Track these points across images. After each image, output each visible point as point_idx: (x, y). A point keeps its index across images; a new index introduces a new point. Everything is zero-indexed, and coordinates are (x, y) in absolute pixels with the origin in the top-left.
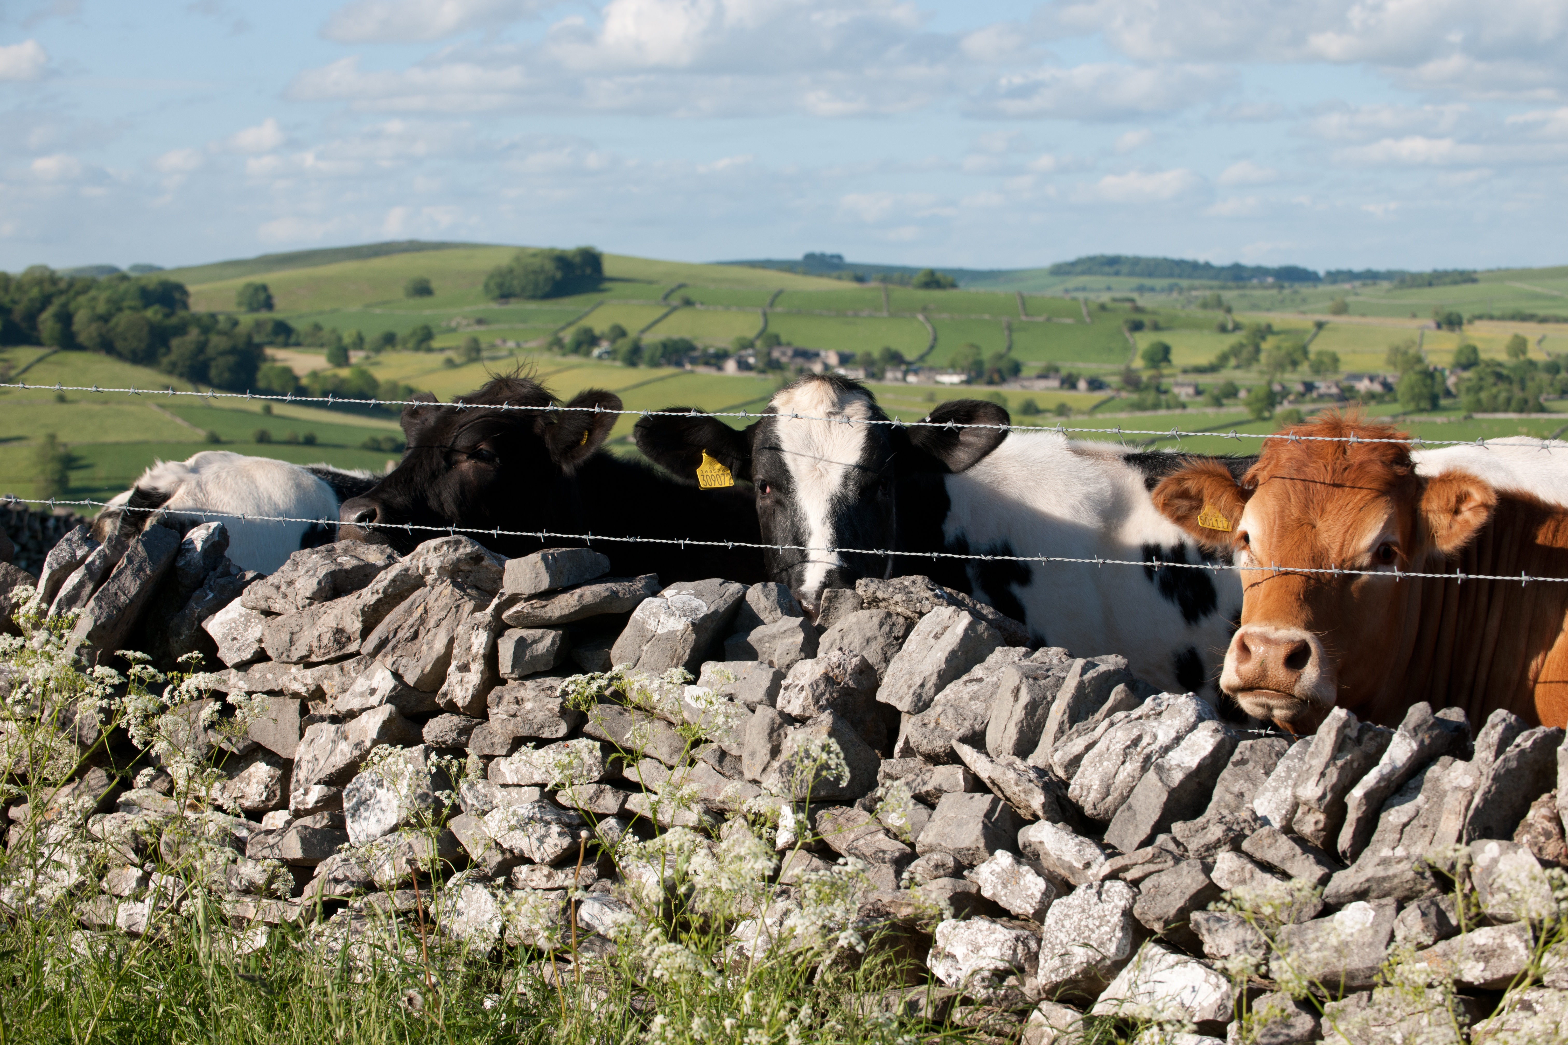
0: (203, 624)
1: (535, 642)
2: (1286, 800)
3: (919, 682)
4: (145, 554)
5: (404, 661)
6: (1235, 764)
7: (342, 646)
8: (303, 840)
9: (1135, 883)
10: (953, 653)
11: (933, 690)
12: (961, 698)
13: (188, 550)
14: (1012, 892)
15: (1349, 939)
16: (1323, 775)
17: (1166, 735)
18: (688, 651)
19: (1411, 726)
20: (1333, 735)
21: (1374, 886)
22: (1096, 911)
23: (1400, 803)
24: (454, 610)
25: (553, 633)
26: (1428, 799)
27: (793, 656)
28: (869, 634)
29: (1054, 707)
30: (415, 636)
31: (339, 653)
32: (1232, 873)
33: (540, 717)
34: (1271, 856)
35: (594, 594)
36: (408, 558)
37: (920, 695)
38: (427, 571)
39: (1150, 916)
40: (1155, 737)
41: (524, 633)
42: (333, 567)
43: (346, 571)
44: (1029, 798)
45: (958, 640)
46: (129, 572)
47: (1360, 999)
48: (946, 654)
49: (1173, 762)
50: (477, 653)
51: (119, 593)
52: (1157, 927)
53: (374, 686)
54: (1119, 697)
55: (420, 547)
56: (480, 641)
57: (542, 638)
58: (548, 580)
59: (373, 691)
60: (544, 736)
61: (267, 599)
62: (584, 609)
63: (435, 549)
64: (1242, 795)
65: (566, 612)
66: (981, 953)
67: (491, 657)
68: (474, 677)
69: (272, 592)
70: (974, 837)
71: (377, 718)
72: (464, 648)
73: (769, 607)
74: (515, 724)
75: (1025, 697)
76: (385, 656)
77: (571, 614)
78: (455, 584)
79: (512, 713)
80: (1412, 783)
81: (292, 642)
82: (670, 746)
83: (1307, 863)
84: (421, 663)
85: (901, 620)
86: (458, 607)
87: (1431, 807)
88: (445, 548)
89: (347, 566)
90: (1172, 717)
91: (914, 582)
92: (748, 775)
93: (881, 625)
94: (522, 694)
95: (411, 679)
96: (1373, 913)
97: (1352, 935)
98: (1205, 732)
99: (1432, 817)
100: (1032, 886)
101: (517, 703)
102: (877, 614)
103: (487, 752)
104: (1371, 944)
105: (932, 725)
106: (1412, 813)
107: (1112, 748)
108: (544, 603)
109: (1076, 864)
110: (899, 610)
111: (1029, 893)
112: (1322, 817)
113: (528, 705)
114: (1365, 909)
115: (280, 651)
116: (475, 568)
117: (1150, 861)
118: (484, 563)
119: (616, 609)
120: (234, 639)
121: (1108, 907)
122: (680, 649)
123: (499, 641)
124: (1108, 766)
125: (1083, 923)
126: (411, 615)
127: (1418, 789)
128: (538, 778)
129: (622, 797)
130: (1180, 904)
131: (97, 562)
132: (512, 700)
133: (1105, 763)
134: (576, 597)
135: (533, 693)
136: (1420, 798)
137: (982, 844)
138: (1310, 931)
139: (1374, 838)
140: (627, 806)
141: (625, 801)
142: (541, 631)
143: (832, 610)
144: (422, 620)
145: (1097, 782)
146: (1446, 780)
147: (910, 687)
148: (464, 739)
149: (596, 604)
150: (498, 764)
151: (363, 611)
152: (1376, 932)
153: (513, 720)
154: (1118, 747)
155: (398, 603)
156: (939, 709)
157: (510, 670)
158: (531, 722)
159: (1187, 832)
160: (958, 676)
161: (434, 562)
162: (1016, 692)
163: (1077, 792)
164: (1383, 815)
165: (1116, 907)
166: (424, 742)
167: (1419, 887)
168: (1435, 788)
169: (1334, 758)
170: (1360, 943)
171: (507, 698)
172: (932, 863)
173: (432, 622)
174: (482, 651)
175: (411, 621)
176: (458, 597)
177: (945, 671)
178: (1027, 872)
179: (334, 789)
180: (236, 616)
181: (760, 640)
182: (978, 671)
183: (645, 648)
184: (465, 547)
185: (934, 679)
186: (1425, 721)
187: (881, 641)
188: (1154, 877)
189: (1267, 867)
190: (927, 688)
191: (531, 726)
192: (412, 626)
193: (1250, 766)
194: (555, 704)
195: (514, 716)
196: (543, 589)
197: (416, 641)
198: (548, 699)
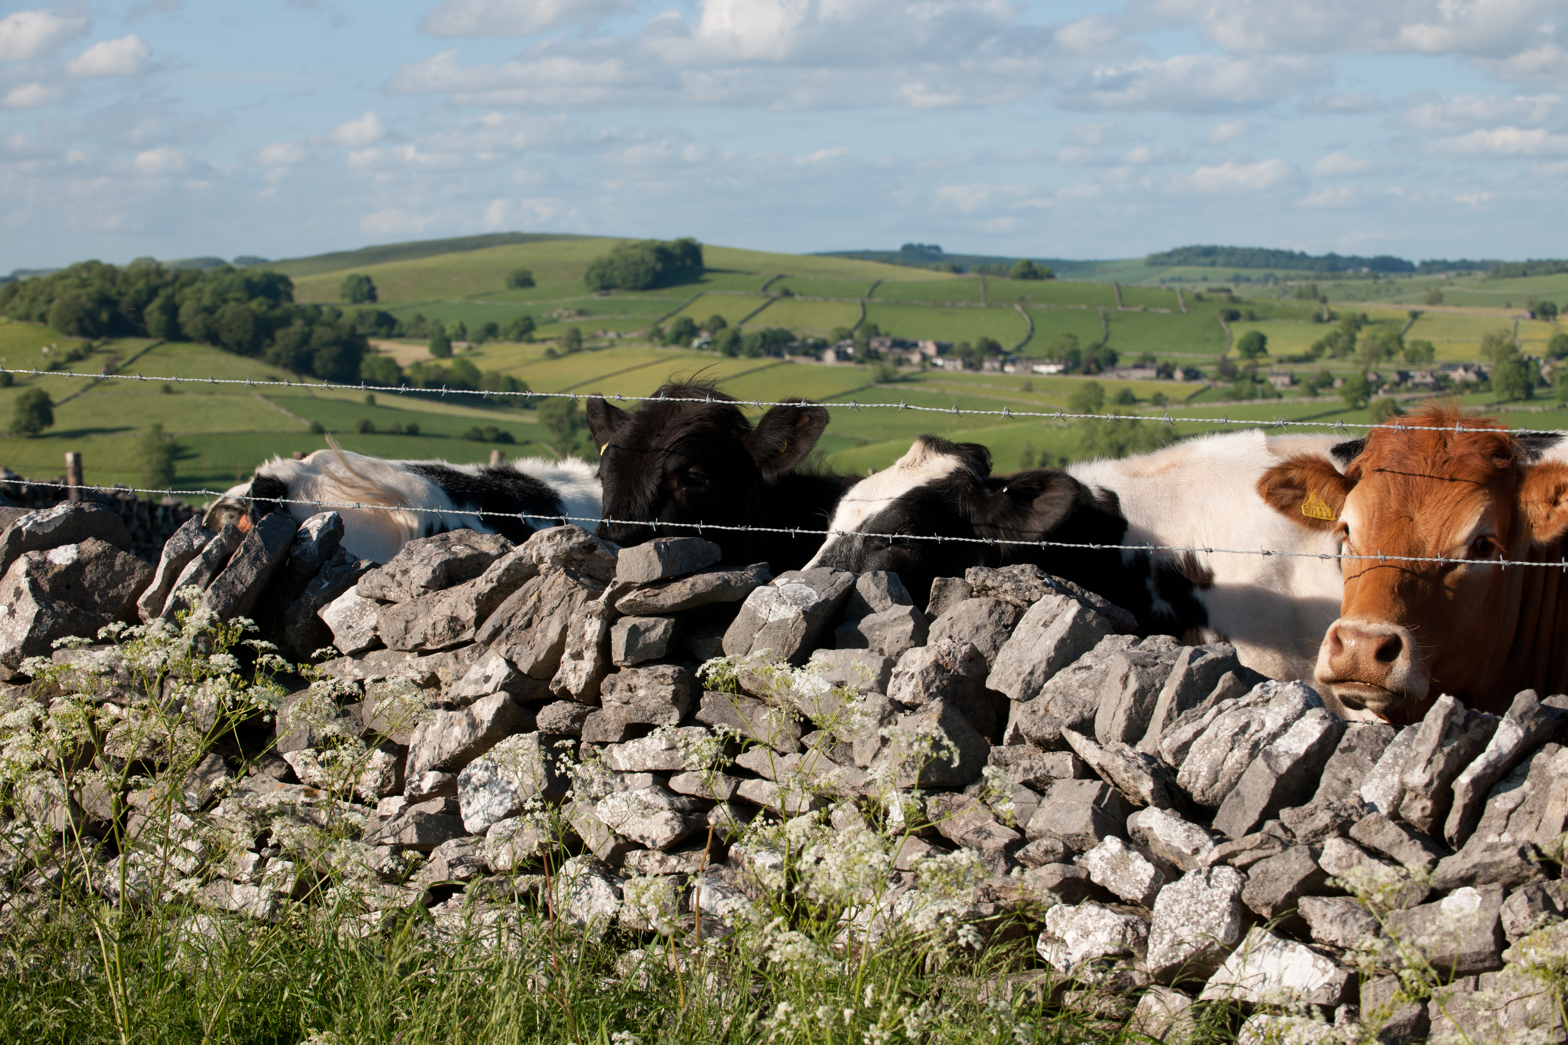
0: (319, 613)
1: (648, 630)
2: (1393, 786)
3: (1029, 670)
4: (261, 543)
5: (518, 649)
6: (1343, 751)
7: (456, 634)
8: (419, 826)
9: (1243, 869)
10: (1062, 641)
11: (1042, 677)
12: (1070, 685)
13: (304, 540)
14: (1121, 877)
15: (1456, 924)
16: (1430, 761)
17: (1274, 721)
18: (799, 639)
19: (1517, 713)
20: (1440, 722)
21: (1481, 872)
22: (1204, 896)
23: (1507, 790)
24: (567, 598)
25: (666, 621)
26: (1534, 786)
27: (902, 644)
28: (978, 622)
29: (1162, 695)
30: (529, 624)
31: (453, 641)
32: (1340, 859)
33: (653, 704)
34: (1378, 842)
35: (706, 583)
36: (521, 547)
37: (1029, 683)
38: (541, 560)
39: (1259, 902)
40: (1263, 724)
41: (637, 621)
42: (447, 556)
43: (460, 560)
44: (1138, 784)
45: (1067, 628)
46: (246, 561)
47: (1467, 983)
48: (1055, 642)
49: (1281, 749)
50: (590, 641)
51: (237, 582)
52: (1266, 912)
53: (488, 673)
54: (1227, 685)
56: (593, 629)
57: (654, 626)
58: (661, 569)
59: (487, 679)
60: (657, 723)
61: (382, 587)
62: (696, 597)
63: (549, 538)
64: (1349, 781)
65: (678, 600)
66: (1091, 937)
67: (604, 645)
68: (587, 665)
69: (387, 581)
70: (1083, 823)
71: (491, 705)
72: (577, 636)
73: (879, 596)
74: (628, 711)
75: (1133, 685)
76: (499, 644)
77: (683, 602)
78: (568, 572)
79: (625, 700)
80: (1518, 770)
81: (407, 630)
82: (782, 733)
83: (1414, 849)
84: (534, 651)
85: (1010, 608)
86: (571, 595)
87: (1537, 794)
88: (558, 537)
89: (461, 556)
90: (1280, 704)
91: (1023, 571)
92: (859, 762)
93: (991, 613)
94: (635, 681)
95: (524, 666)
96: (1479, 899)
97: (1459, 920)
98: (1313, 720)
99: (1538, 803)
100: (1142, 871)
101: (630, 690)
102: (986, 602)
103: (600, 738)
104: (1477, 929)
105: (1042, 712)
106: (1518, 800)
107: (1220, 735)
108: (657, 591)
109: (1184, 850)
110: (1008, 598)
111: (1138, 878)
112: (1429, 803)
113: (641, 693)
114: (1472, 895)
115: (395, 639)
116: (588, 557)
117: (1259, 847)
118: (596, 552)
119: (728, 598)
120: (350, 627)
121: (1217, 892)
122: (791, 637)
123: (612, 629)
124: (1217, 752)
125: (1192, 908)
126: (524, 603)
127: (1524, 776)
128: (650, 765)
129: (734, 783)
130: (1288, 889)
131: (214, 552)
132: (625, 687)
133: (1214, 750)
134: (688, 585)
135: (646, 681)
136: (1527, 784)
137: (1091, 830)
138: (1417, 916)
139: (1481, 824)
140: (739, 792)
141: (737, 787)
142: (653, 619)
143: (942, 598)
144: (536, 609)
145: (1206, 769)
146: (1552, 767)
147: (1019, 674)
148: (577, 725)
149: (708, 592)
150: (611, 751)
151: (477, 599)
152: (1483, 917)
153: (626, 707)
154: (1226, 734)
155: (512, 592)
156: (1048, 697)
157: (622, 658)
158: (643, 710)
159: (1295, 818)
160: (1067, 664)
161: (548, 551)
162: (1125, 679)
163: (1186, 779)
164: (1490, 801)
165: (1225, 892)
166: (537, 729)
167: (1525, 873)
168: (1541, 774)
169: (1440, 745)
170: (1468, 929)
171: (620, 685)
172: (1042, 849)
173: (545, 611)
174: (595, 639)
175: (525, 609)
176: (572, 585)
177: (1054, 658)
178: (1137, 858)
179: (449, 775)
180: (351, 604)
181: (870, 628)
182: (1086, 659)
183: (757, 636)
184: (578, 536)
185: (1043, 666)
186: (1531, 708)
187: (990, 629)
188: (1262, 863)
189: (1374, 853)
190: (1036, 675)
191: (644, 713)
192: (526, 614)
193: (1357, 753)
194: (667, 691)
195: (627, 703)
196: (655, 577)
197: (530, 629)
198: (661, 687)
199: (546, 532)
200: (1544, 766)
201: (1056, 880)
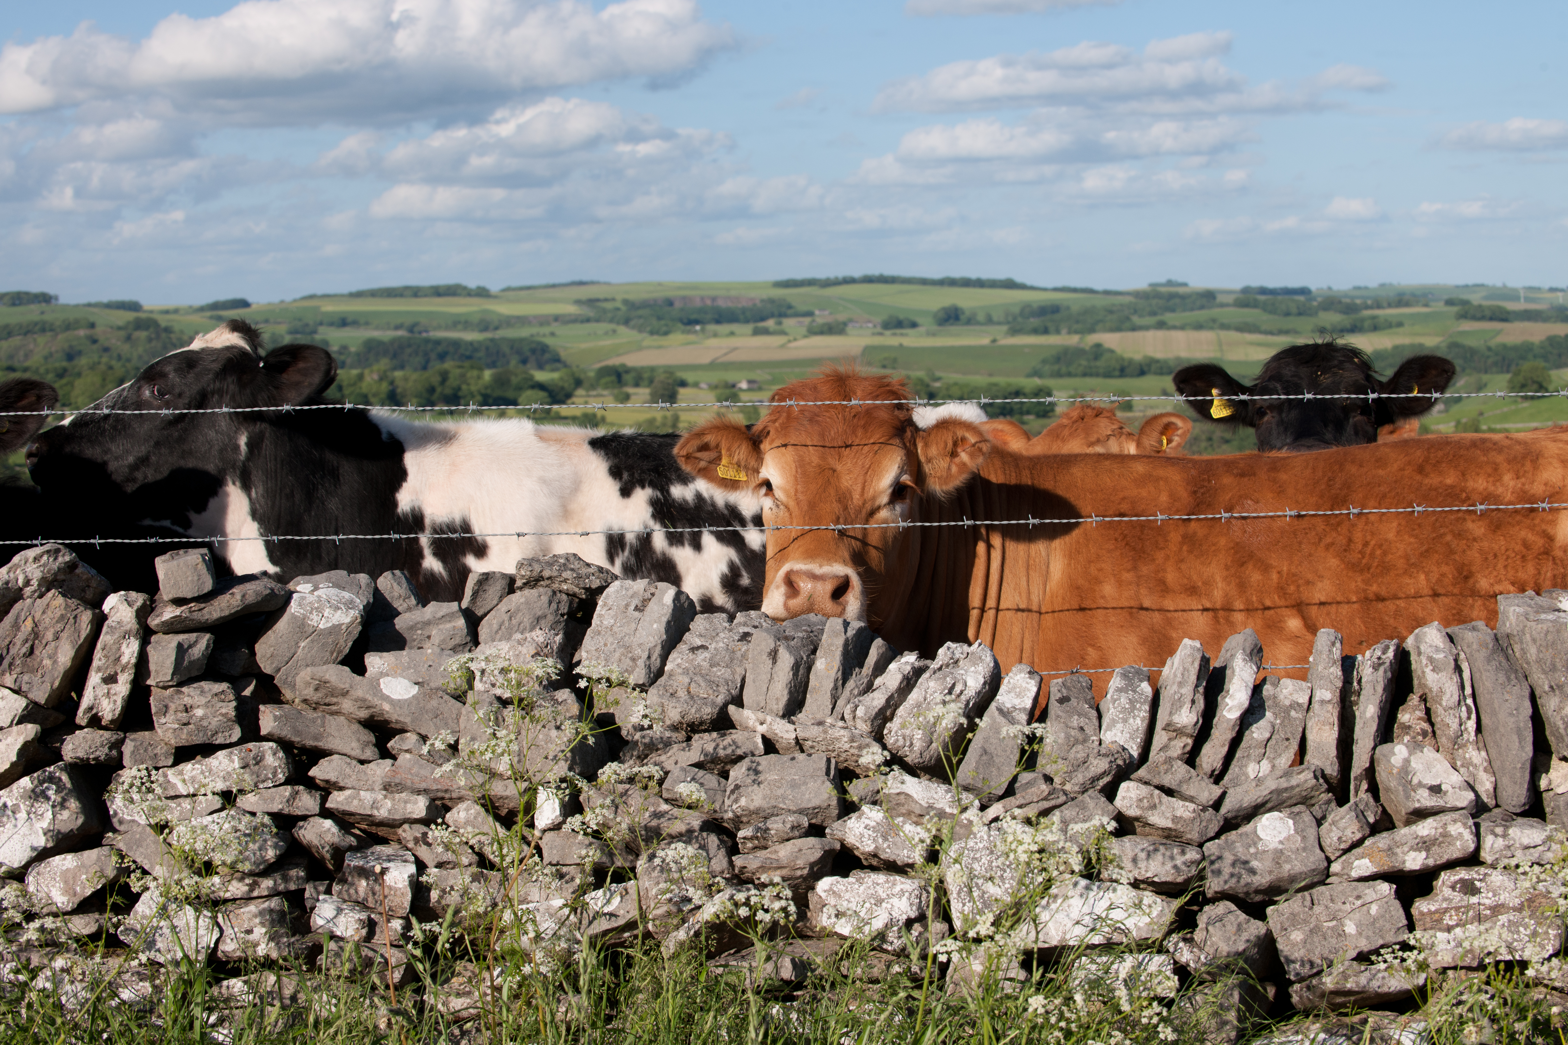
1: (190, 646)
2: (1138, 729)
3: (644, 655)
5: (26, 678)
6: (1061, 702)
10: (668, 623)
11: (658, 661)
12: (699, 665)
15: (1280, 847)
16: (1193, 702)
19: (1248, 651)
23: (1256, 721)
24: (72, 621)
25: (208, 636)
26: (1276, 715)
28: (540, 613)
29: (820, 666)
30: (32, 651)
32: (1141, 800)
33: (215, 722)
34: (1167, 781)
35: (257, 593)
37: (649, 667)
40: (966, 685)
41: (181, 637)
45: (670, 611)
47: (1302, 899)
48: (664, 625)
49: (1009, 705)
50: (128, 663)
54: (881, 651)
55: (16, 559)
56: (131, 650)
57: (196, 642)
58: (211, 581)
60: (217, 742)
63: (36, 559)
64: (1082, 729)
65: (226, 613)
67: (142, 665)
68: (123, 688)
70: (825, 796)
71: (10, 740)
72: (112, 658)
73: (403, 595)
74: (186, 733)
75: (786, 660)
76: (3, 674)
77: (231, 615)
78: (64, 593)
79: (183, 721)
80: (1254, 703)
82: (358, 740)
83: (1203, 784)
84: (46, 678)
85: (564, 597)
86: (75, 617)
87: (1282, 722)
88: (45, 557)
90: (972, 664)
93: (550, 603)
94: (187, 700)
95: (41, 695)
96: (1291, 822)
97: (1281, 842)
98: (1023, 675)
99: (1288, 730)
100: (914, 835)
101: (187, 711)
102: (545, 593)
104: (1304, 849)
105: (682, 694)
106: (1270, 729)
107: (931, 698)
108: (203, 605)
109: (948, 810)
110: (565, 587)
111: (914, 842)
112: (1190, 741)
113: (199, 712)
114: (1280, 819)
117: (1045, 799)
122: (342, 642)
123: (149, 648)
126: (19, 629)
127: (1264, 707)
128: (217, 786)
129: (318, 796)
132: (182, 708)
134: (238, 597)
135: (203, 700)
136: (1268, 714)
138: (1238, 844)
140: (328, 805)
141: (324, 800)
142: (195, 635)
143: (481, 592)
144: (36, 634)
145: (919, 732)
146: (1281, 697)
147: (633, 660)
148: (116, 751)
150: (164, 775)
152: (1304, 838)
153: (186, 729)
154: (936, 697)
156: (678, 677)
157: (165, 678)
158: (205, 729)
160: (674, 647)
161: (35, 573)
163: (901, 743)
164: (1247, 733)
166: (63, 760)
167: (1313, 793)
168: (1276, 704)
170: (1294, 849)
171: (172, 707)
173: (49, 636)
174: (133, 661)
175: (21, 636)
176: (73, 607)
177: (666, 641)
178: (904, 823)
181: (412, 628)
182: (691, 638)
183: (302, 644)
184: (64, 555)
185: (658, 650)
186: (1255, 646)
187: (551, 619)
188: (1056, 813)
189: (1168, 791)
190: (653, 658)
191: (205, 734)
192: (27, 641)
193: (1074, 701)
194: (229, 708)
195: (188, 724)
196: (206, 591)
197: (33, 656)
198: (221, 704)
199: (31, 553)
200: (1275, 697)
201: (817, 854)
